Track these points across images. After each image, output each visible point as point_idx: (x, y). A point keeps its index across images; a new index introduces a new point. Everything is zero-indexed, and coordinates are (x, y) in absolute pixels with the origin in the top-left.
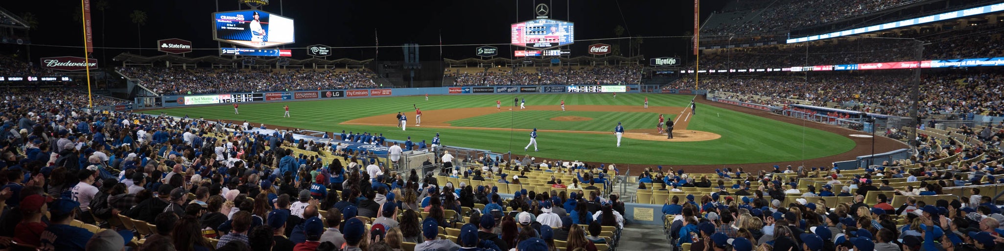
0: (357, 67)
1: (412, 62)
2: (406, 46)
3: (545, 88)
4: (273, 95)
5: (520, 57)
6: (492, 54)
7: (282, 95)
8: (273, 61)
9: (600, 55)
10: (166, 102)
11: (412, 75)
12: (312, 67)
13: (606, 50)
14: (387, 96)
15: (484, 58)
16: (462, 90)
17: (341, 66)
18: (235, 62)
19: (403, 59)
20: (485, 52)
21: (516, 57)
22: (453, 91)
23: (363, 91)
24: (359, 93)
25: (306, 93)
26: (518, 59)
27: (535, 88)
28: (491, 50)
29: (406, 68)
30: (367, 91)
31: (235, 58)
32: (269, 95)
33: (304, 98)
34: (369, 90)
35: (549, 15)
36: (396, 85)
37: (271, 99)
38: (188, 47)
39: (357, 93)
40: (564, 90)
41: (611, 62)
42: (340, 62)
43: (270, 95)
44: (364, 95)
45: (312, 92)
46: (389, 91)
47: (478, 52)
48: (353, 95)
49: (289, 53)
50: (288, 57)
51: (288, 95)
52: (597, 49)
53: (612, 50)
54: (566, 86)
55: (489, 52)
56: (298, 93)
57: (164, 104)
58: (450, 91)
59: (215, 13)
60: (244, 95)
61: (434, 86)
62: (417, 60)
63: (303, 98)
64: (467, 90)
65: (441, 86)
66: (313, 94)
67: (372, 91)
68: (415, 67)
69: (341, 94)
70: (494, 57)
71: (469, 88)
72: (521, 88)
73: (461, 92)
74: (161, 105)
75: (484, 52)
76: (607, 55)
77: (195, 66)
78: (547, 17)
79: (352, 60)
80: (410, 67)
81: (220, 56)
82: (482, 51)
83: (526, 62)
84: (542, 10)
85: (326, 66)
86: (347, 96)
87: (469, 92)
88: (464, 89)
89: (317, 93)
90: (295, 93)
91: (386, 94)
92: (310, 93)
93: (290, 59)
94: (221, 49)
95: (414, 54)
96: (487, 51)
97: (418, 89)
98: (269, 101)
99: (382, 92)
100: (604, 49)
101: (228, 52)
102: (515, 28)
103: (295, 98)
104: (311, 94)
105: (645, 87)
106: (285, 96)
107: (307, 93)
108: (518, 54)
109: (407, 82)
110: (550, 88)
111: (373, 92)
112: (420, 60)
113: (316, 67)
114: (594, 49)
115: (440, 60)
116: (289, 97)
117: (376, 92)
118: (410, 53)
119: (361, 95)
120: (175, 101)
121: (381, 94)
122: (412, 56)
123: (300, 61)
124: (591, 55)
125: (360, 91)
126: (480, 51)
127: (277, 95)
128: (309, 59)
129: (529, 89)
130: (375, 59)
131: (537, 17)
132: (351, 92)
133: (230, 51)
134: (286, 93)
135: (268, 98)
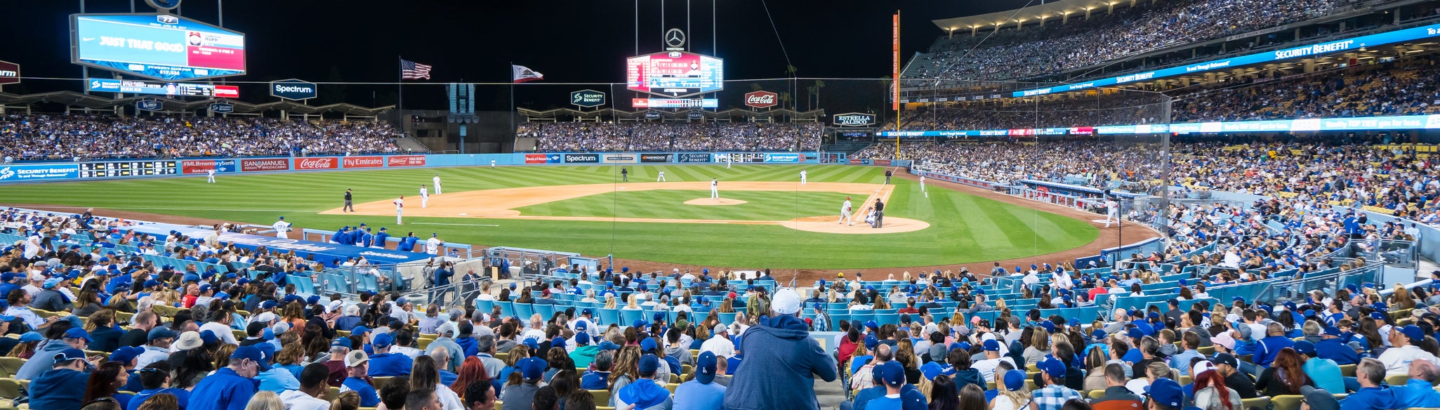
0: (364, 119)
1: (463, 111)
2: (453, 85)
3: (680, 156)
4: (198, 164)
5: (641, 109)
6: (596, 103)
7: (217, 164)
8: (200, 105)
9: (763, 109)
11: (463, 132)
12: (279, 116)
13: (770, 101)
14: (420, 167)
15: (583, 109)
16: (547, 159)
17: (334, 116)
18: (120, 104)
19: (448, 108)
20: (585, 100)
21: (635, 108)
22: (533, 159)
23: (373, 159)
24: (367, 162)
25: (264, 161)
26: (637, 112)
27: (666, 155)
28: (595, 96)
29: (452, 121)
30: (381, 158)
31: (121, 97)
32: (189, 164)
33: (261, 169)
34: (385, 157)
35: (685, 46)
36: (434, 150)
37: (193, 171)
38: (12, 74)
39: (362, 162)
40: (708, 160)
41: (778, 119)
42: (333, 109)
43: (192, 164)
44: (376, 165)
45: (277, 160)
46: (421, 159)
47: (574, 99)
48: (355, 166)
49: (234, 92)
50: (231, 98)
51: (227, 163)
52: (758, 99)
53: (780, 102)
54: (712, 154)
55: (592, 100)
56: (249, 161)
58: (528, 159)
59: (75, 15)
60: (135, 165)
61: (499, 151)
62: (472, 109)
63: (258, 169)
64: (556, 158)
65: (511, 151)
66: (279, 162)
67: (390, 159)
68: (468, 121)
69: (334, 164)
70: (600, 108)
71: (559, 156)
72: (642, 156)
73: (544, 162)
75: (583, 99)
76: (772, 108)
77: (25, 110)
78: (683, 49)
79: (354, 107)
80: (460, 121)
81: (85, 93)
82: (581, 98)
83: (650, 115)
84: (675, 37)
85: (306, 115)
86: (345, 166)
87: (558, 161)
88: (551, 157)
89: (286, 162)
90: (243, 162)
91: (415, 164)
92: (273, 160)
93: (236, 103)
94: (90, 79)
95: (467, 99)
96: (588, 98)
97: (472, 155)
98: (188, 176)
99: (408, 161)
100: (768, 99)
101: (103, 87)
102: (633, 63)
103: (243, 170)
104: (274, 163)
105: (826, 156)
106: (222, 166)
107: (267, 160)
108: (638, 103)
109: (453, 143)
110: (687, 155)
111: (393, 161)
112: (476, 108)
113: (288, 118)
114: (753, 99)
115: (510, 110)
116: (230, 169)
117: (397, 161)
118: (459, 97)
119: (370, 165)
121: (407, 163)
122: (463, 102)
123: (256, 106)
124: (747, 108)
125: (369, 159)
126: (578, 97)
127: (206, 164)
128: (274, 104)
129: (655, 158)
130: (397, 107)
131: (668, 49)
132: (352, 159)
133: (108, 85)
134: (225, 161)
135: (187, 170)
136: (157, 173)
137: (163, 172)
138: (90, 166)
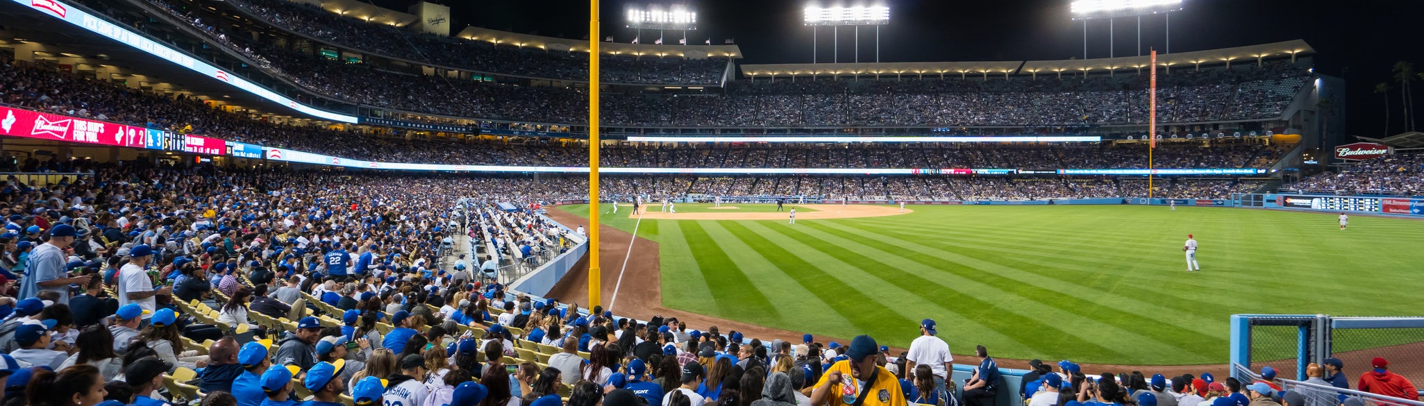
10: (1268, 201)
43: (1389, 203)
57: (1265, 204)
74: (1261, 204)
98: (1385, 215)
120: (1274, 201)
134: (1420, 202)
135: (1386, 208)
136: (1367, 210)
137: (1371, 209)
138: (1326, 198)
